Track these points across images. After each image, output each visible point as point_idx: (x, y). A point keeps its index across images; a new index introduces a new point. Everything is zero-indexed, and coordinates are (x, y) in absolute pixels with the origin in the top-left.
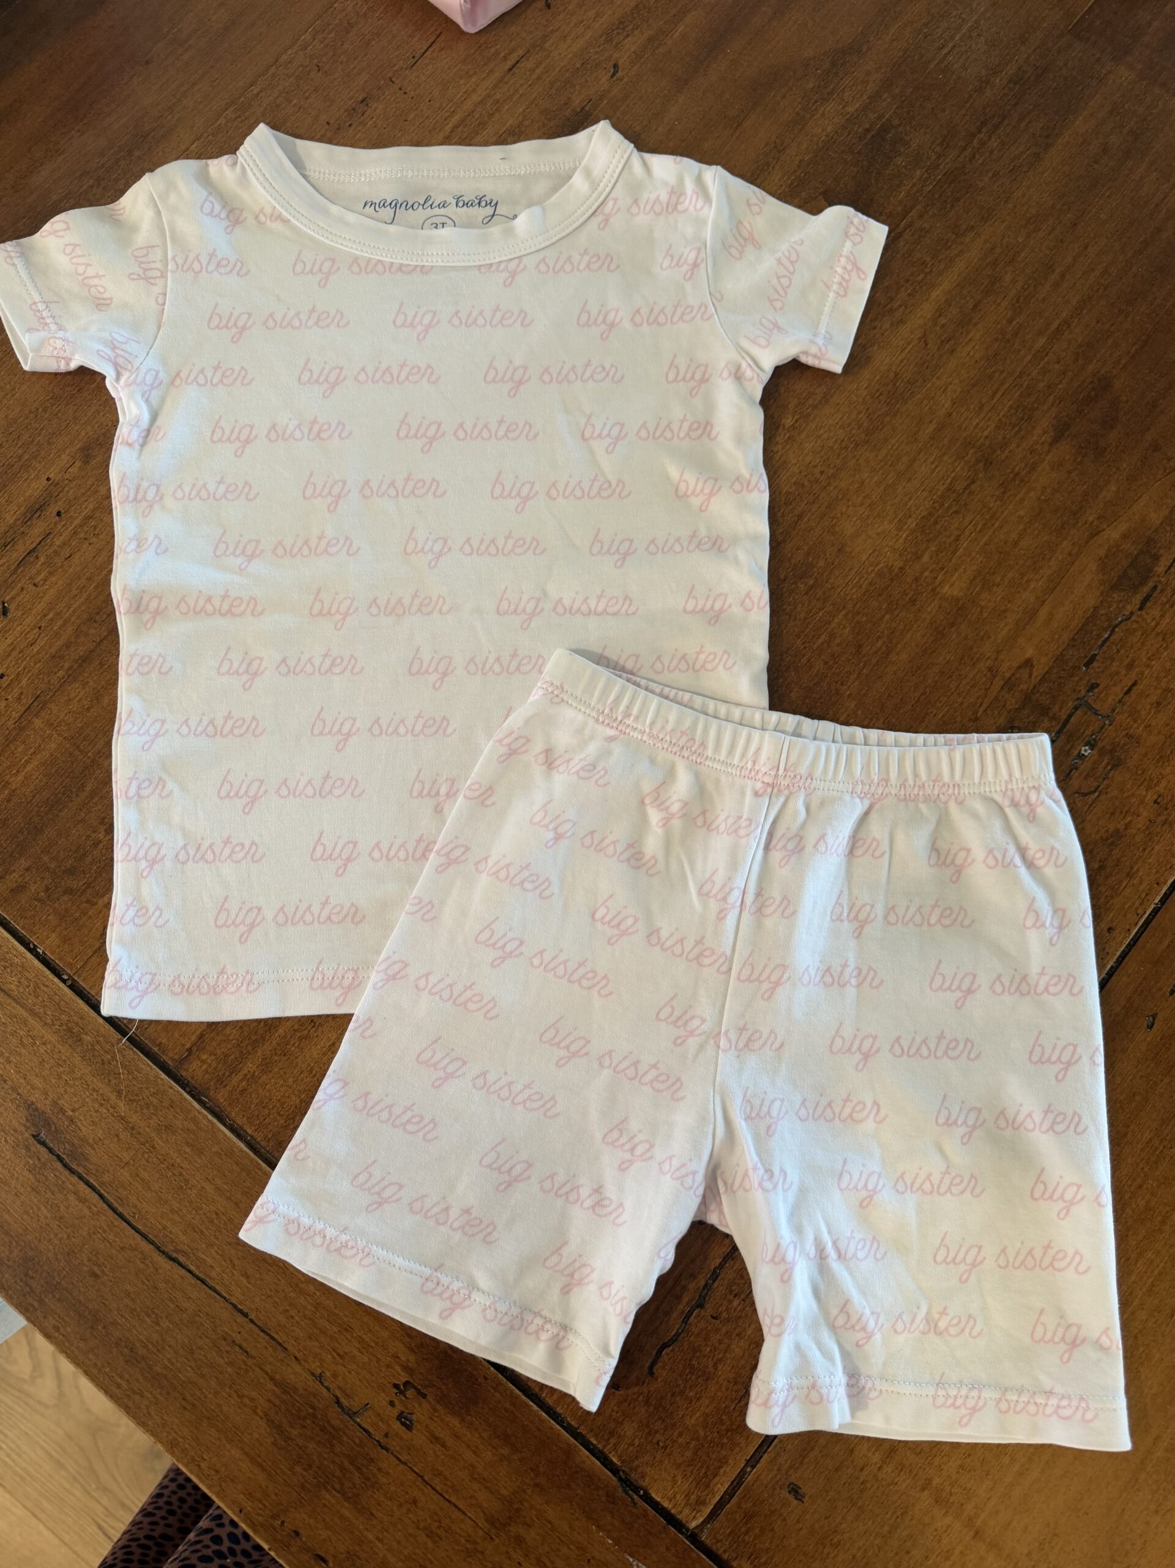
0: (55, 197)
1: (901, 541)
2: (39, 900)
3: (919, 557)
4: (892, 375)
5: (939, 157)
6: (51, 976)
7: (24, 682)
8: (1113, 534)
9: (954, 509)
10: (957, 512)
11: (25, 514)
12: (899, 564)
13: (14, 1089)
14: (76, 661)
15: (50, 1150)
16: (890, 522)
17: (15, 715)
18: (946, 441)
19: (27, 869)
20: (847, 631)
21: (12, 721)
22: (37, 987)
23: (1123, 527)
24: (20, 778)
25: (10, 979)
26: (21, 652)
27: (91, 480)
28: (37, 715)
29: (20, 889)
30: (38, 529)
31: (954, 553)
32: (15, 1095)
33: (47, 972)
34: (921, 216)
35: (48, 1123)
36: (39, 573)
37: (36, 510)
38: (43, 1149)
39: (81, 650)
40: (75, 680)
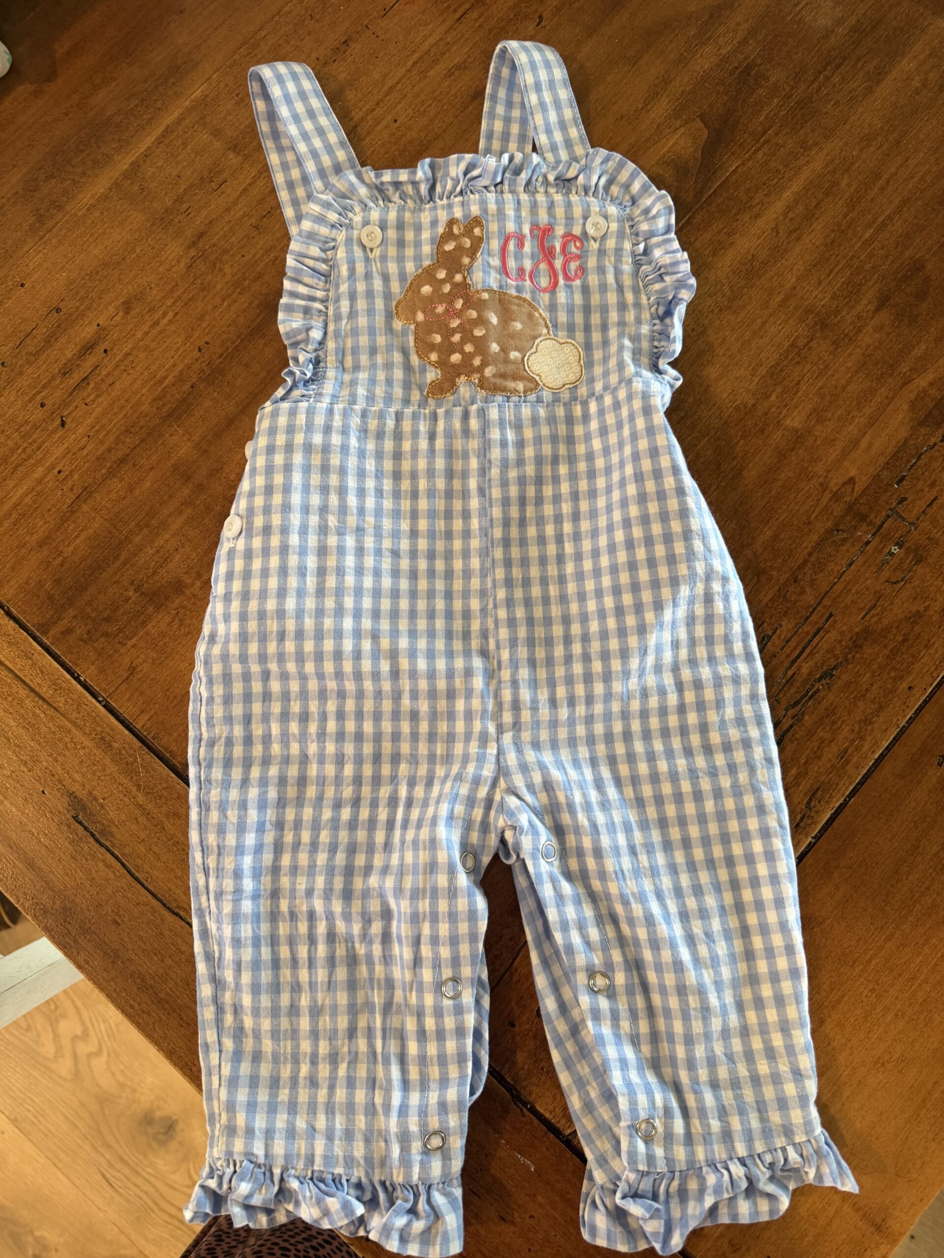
0: (109, 113)
1: (754, 384)
2: (81, 640)
3: (768, 397)
4: (750, 257)
5: (792, 89)
6: (90, 698)
7: (76, 476)
8: (922, 382)
9: (797, 360)
10: (798, 363)
11: (79, 352)
12: (751, 402)
13: (60, 781)
14: (115, 462)
15: (86, 828)
16: (746, 369)
17: (68, 501)
18: (791, 308)
19: (75, 617)
21: (66, 506)
22: (79, 705)
23: (930, 377)
24: (71, 549)
25: (59, 699)
26: (74, 454)
27: (131, 326)
28: (85, 502)
29: (68, 631)
30: (89, 362)
31: (795, 394)
32: (60, 786)
33: (87, 694)
34: (776, 134)
35: (84, 808)
36: (89, 395)
37: (88, 348)
38: (81, 828)
39: (120, 454)
40: (114, 476)
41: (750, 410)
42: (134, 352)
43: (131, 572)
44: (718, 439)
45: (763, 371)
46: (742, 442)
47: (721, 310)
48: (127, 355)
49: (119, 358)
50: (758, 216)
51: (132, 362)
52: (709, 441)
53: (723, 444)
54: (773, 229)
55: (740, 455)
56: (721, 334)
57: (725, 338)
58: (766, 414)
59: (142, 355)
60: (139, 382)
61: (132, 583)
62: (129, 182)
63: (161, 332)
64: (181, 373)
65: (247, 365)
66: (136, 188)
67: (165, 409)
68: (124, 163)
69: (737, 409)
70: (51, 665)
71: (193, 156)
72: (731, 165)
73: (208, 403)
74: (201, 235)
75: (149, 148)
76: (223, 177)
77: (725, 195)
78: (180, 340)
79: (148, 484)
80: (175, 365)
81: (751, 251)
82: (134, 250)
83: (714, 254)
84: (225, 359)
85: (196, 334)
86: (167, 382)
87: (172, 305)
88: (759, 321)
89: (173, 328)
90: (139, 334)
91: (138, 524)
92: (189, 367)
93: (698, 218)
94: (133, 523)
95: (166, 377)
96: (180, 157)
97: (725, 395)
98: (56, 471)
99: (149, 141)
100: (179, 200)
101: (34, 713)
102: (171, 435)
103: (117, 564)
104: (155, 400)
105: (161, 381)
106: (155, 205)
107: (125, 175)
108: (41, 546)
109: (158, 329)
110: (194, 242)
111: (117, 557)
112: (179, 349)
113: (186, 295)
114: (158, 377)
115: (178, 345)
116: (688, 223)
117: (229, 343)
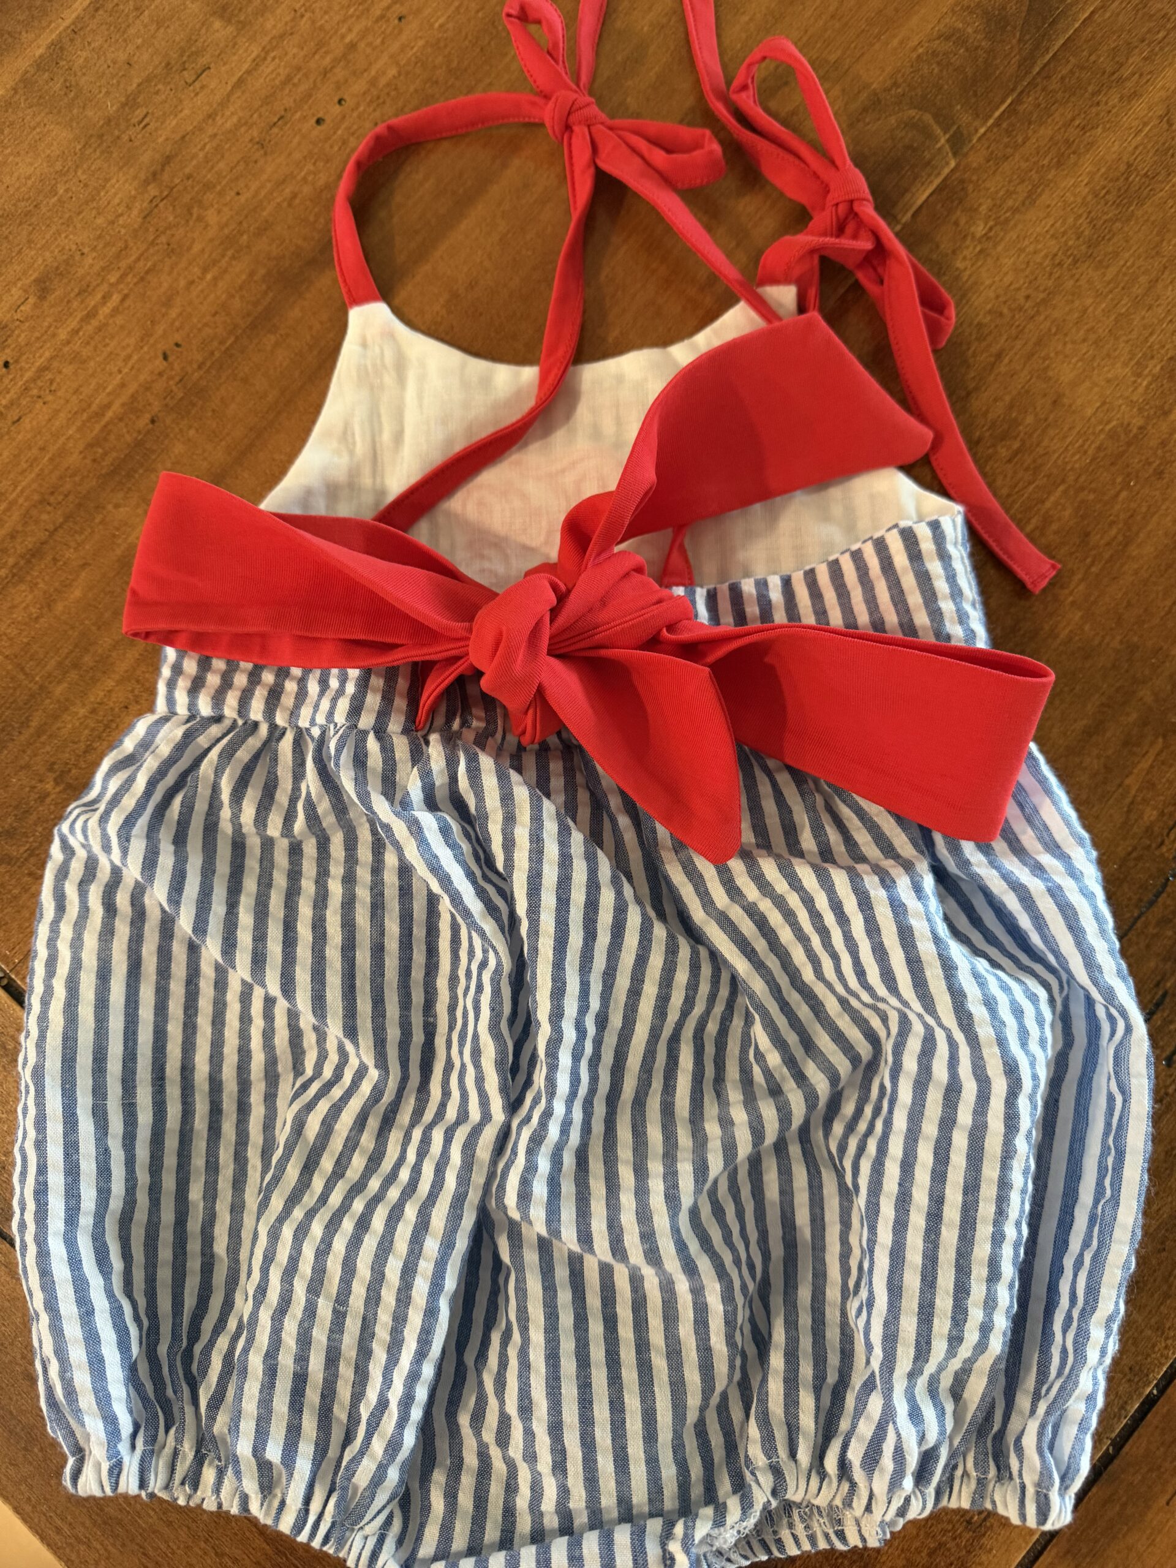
3: (1166, 413)
14: (22, 557)
41: (1136, 436)
42: (55, 364)
43: (48, 748)
44: (1082, 489)
45: (1155, 367)
46: (1124, 494)
47: (1075, 262)
48: (43, 369)
49: (28, 375)
51: (52, 381)
52: (1065, 492)
53: (1092, 497)
54: (1161, 118)
55: (1122, 516)
56: (1077, 303)
57: (1085, 311)
59: (68, 370)
60: (62, 415)
61: (51, 769)
62: (46, 75)
63: (99, 329)
64: (134, 398)
65: (245, 380)
66: (57, 86)
67: (108, 460)
68: (38, 46)
71: (153, 27)
72: (1083, 9)
73: (178, 448)
74: (168, 160)
75: (79, 18)
76: (203, 61)
77: (1073, 60)
78: (132, 341)
79: (77, 593)
80: (123, 385)
81: (1125, 159)
82: (53, 191)
83: (1059, 164)
84: (208, 371)
85: (160, 330)
86: (109, 414)
87: (119, 282)
89: (119, 320)
90: (63, 335)
91: (60, 664)
92: (147, 387)
93: (1029, 101)
94: (53, 663)
95: (108, 406)
96: (132, 31)
97: (1089, 412)
100: (130, 103)
102: (117, 506)
103: (27, 733)
104: (90, 446)
105: (99, 414)
106: (90, 113)
107: (40, 65)
109: (95, 323)
110: (154, 174)
111: (25, 724)
112: (129, 357)
113: (141, 263)
114: (94, 407)
115: (129, 350)
116: (1011, 110)
117: (215, 344)
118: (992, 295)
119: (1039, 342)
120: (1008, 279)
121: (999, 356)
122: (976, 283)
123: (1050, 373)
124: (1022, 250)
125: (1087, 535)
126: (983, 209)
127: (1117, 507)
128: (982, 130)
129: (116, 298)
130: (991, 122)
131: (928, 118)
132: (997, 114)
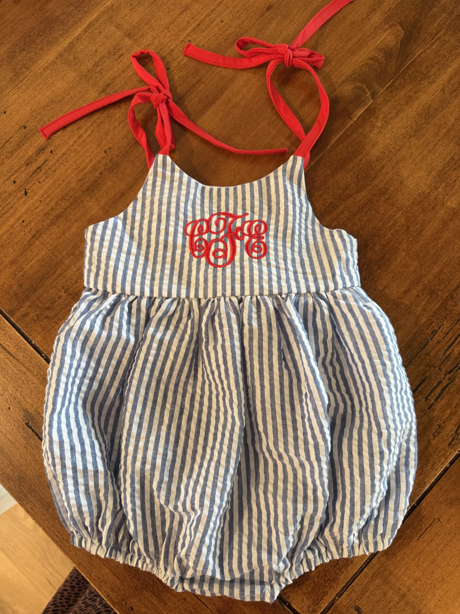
0: (57, 14)
1: (429, 180)
2: (33, 320)
3: (437, 189)
4: (428, 106)
5: (454, 8)
6: (37, 354)
7: (33, 224)
9: (455, 167)
10: (455, 169)
11: (37, 152)
12: (428, 191)
13: (19, 403)
14: (55, 217)
15: (33, 431)
16: (425, 172)
17: (28, 239)
18: (451, 137)
19: (29, 307)
20: (403, 220)
21: (26, 241)
22: (31, 358)
24: (28, 266)
25: (19, 354)
26: (32, 211)
27: (66, 137)
28: (37, 239)
29: (26, 315)
30: (42, 158)
31: (453, 187)
32: (19, 405)
33: (36, 352)
34: (444, 35)
35: (32, 419)
36: (41, 177)
37: (42, 150)
38: (30, 430)
39: (58, 212)
40: (55, 225)
41: (427, 196)
42: (68, 153)
43: (62, 281)
44: (408, 212)
45: (434, 173)
46: (422, 215)
47: (410, 137)
48: (64, 154)
49: (59, 156)
50: (433, 82)
51: (67, 158)
52: (402, 213)
53: (411, 215)
54: (441, 90)
55: (421, 222)
56: (410, 151)
57: (412, 153)
58: (435, 199)
59: (73, 155)
60: (70, 170)
61: (63, 288)
62: (68, 54)
63: (83, 141)
64: (94, 165)
65: (132, 162)
66: (71, 58)
67: (85, 186)
68: (65, 43)
69: (419, 195)
70: (15, 335)
71: (105, 39)
72: (417, 52)
73: (109, 183)
74: (108, 85)
75: (80, 35)
76: (121, 52)
77: (413, 69)
78: (94, 146)
79: (74, 230)
80: (91, 161)
81: (429, 103)
82: (69, 94)
83: (407, 104)
84: (120, 158)
85: (104, 143)
86: (86, 171)
87: (90, 126)
88: (432, 144)
89: (90, 139)
90: (71, 142)
91: (67, 253)
92: (99, 162)
93: (398, 82)
94: (65, 252)
95: (85, 168)
96: (98, 40)
97: (412, 187)
98: (21, 221)
99: (80, 30)
100: (96, 65)
101: (5, 363)
102: (88, 202)
103: (55, 276)
104: (80, 180)
105: (83, 170)
106: (82, 68)
107: (65, 50)
108: (11, 265)
109: (82, 139)
110: (104, 90)
111: (55, 272)
112: (94, 151)
113: (98, 120)
114: (81, 167)
115: (93, 149)
116: (392, 85)
117: (123, 149)
118: (382, 146)
119: (396, 163)
120: (388, 141)
121: (383, 167)
122: (377, 142)
123: (400, 173)
124: (393, 132)
125: (409, 227)
126: (381, 117)
127: (419, 219)
128: (382, 91)
129: (89, 131)
130: (385, 88)
131: (364, 86)
132: (387, 86)
